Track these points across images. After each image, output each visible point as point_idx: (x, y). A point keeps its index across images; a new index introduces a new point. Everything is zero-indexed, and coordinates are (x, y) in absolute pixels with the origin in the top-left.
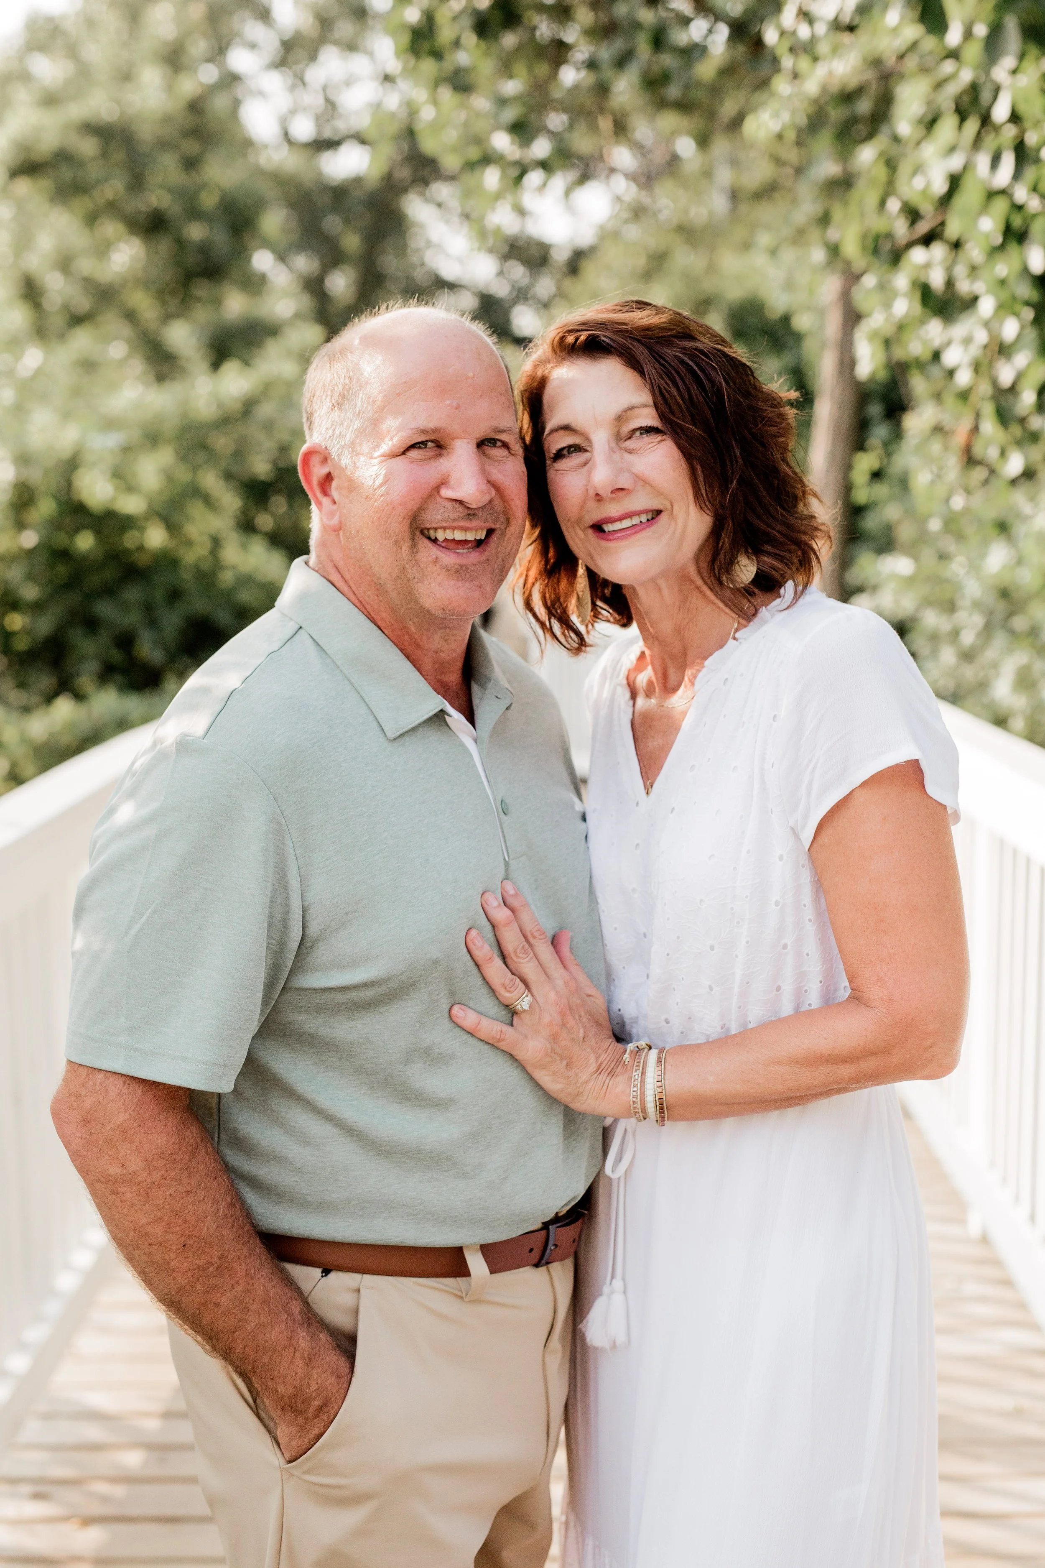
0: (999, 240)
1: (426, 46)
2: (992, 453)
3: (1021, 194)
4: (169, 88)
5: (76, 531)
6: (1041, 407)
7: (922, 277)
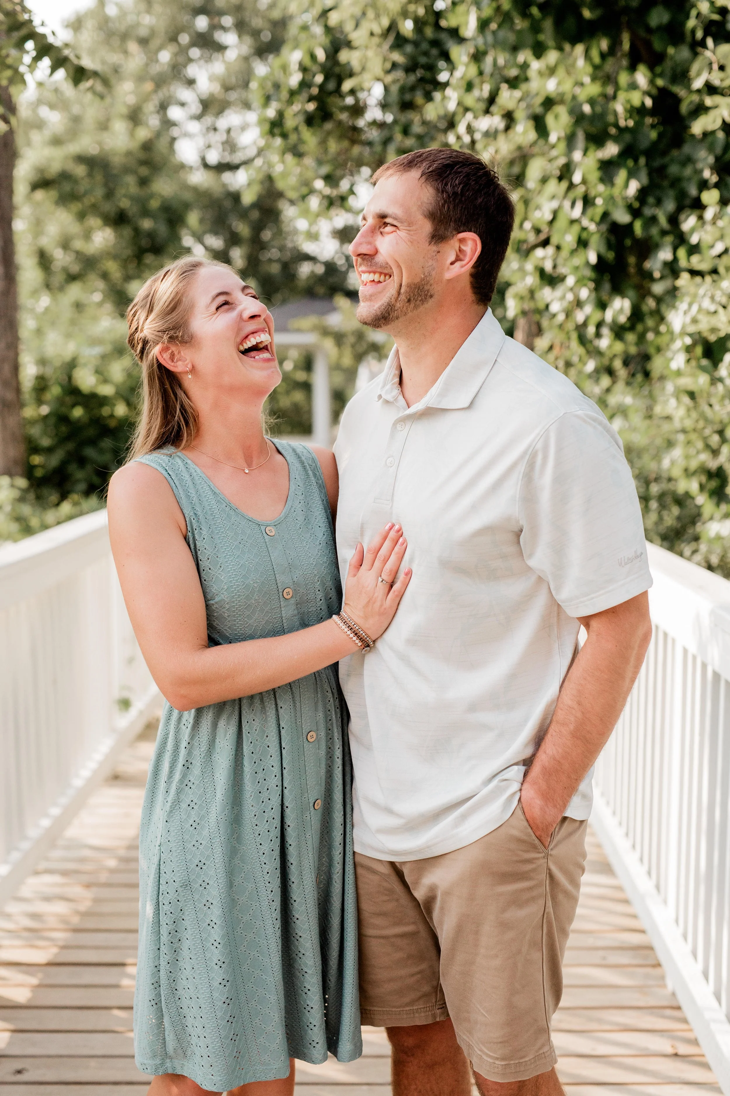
0: (575, 246)
1: (276, 131)
2: (578, 361)
3: (585, 222)
4: (132, 134)
5: (74, 406)
6: (598, 335)
7: (541, 264)
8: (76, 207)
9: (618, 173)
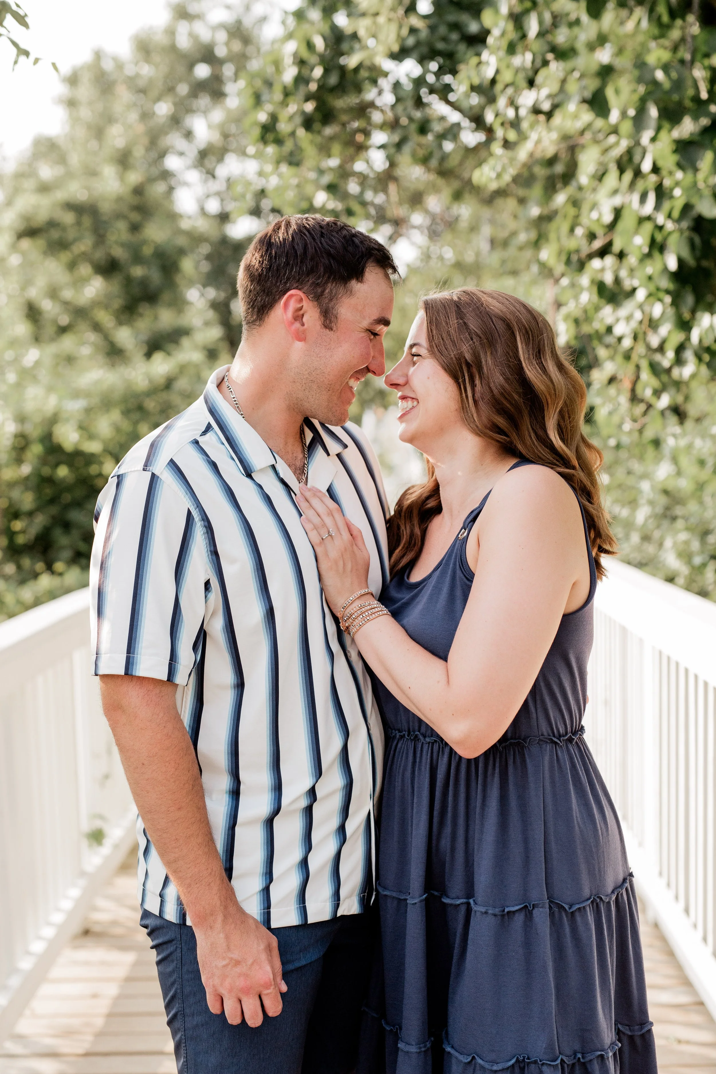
0: (646, 250)
1: (270, 136)
2: (648, 393)
3: (661, 219)
4: (122, 178)
5: (57, 465)
6: (679, 361)
7: (599, 277)
8: (66, 256)
9: (704, 155)
